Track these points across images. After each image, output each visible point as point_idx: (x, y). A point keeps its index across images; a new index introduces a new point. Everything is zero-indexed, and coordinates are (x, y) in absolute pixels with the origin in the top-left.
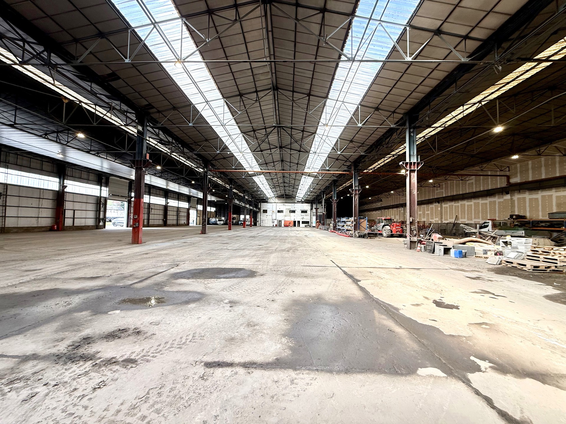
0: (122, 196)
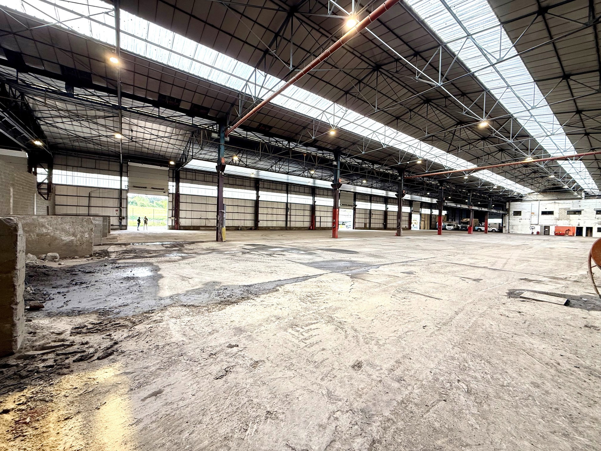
0: (349, 205)
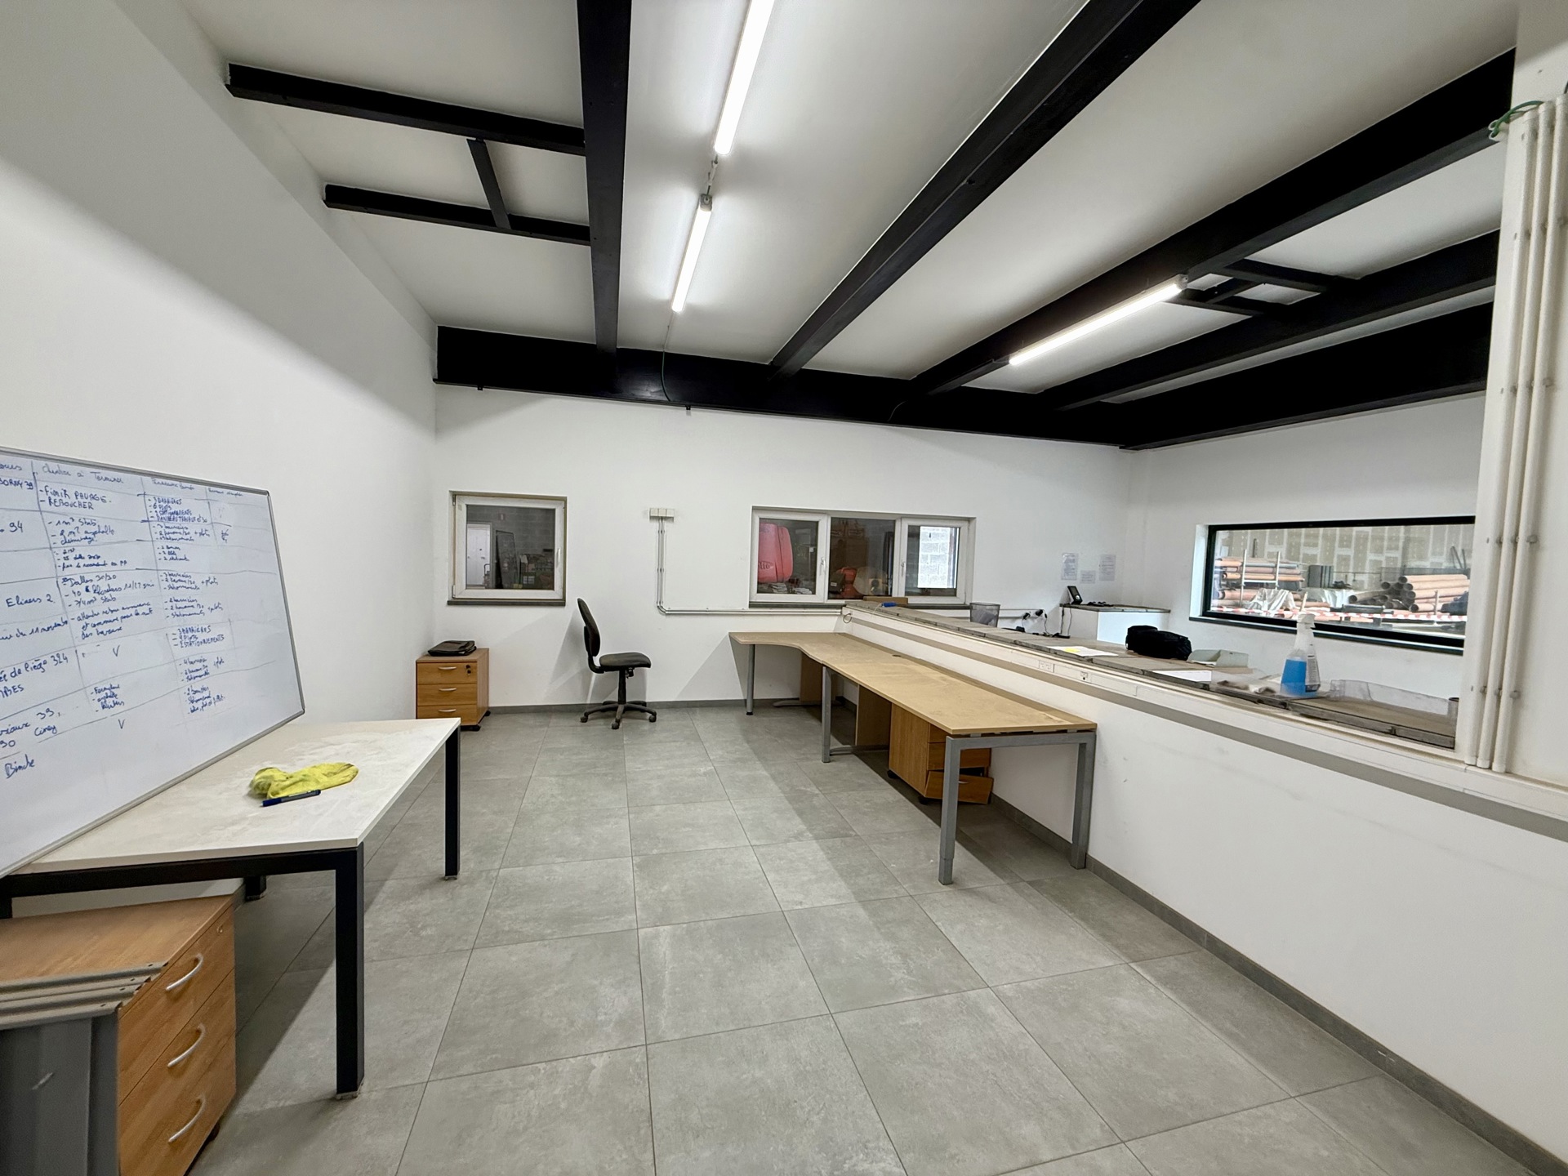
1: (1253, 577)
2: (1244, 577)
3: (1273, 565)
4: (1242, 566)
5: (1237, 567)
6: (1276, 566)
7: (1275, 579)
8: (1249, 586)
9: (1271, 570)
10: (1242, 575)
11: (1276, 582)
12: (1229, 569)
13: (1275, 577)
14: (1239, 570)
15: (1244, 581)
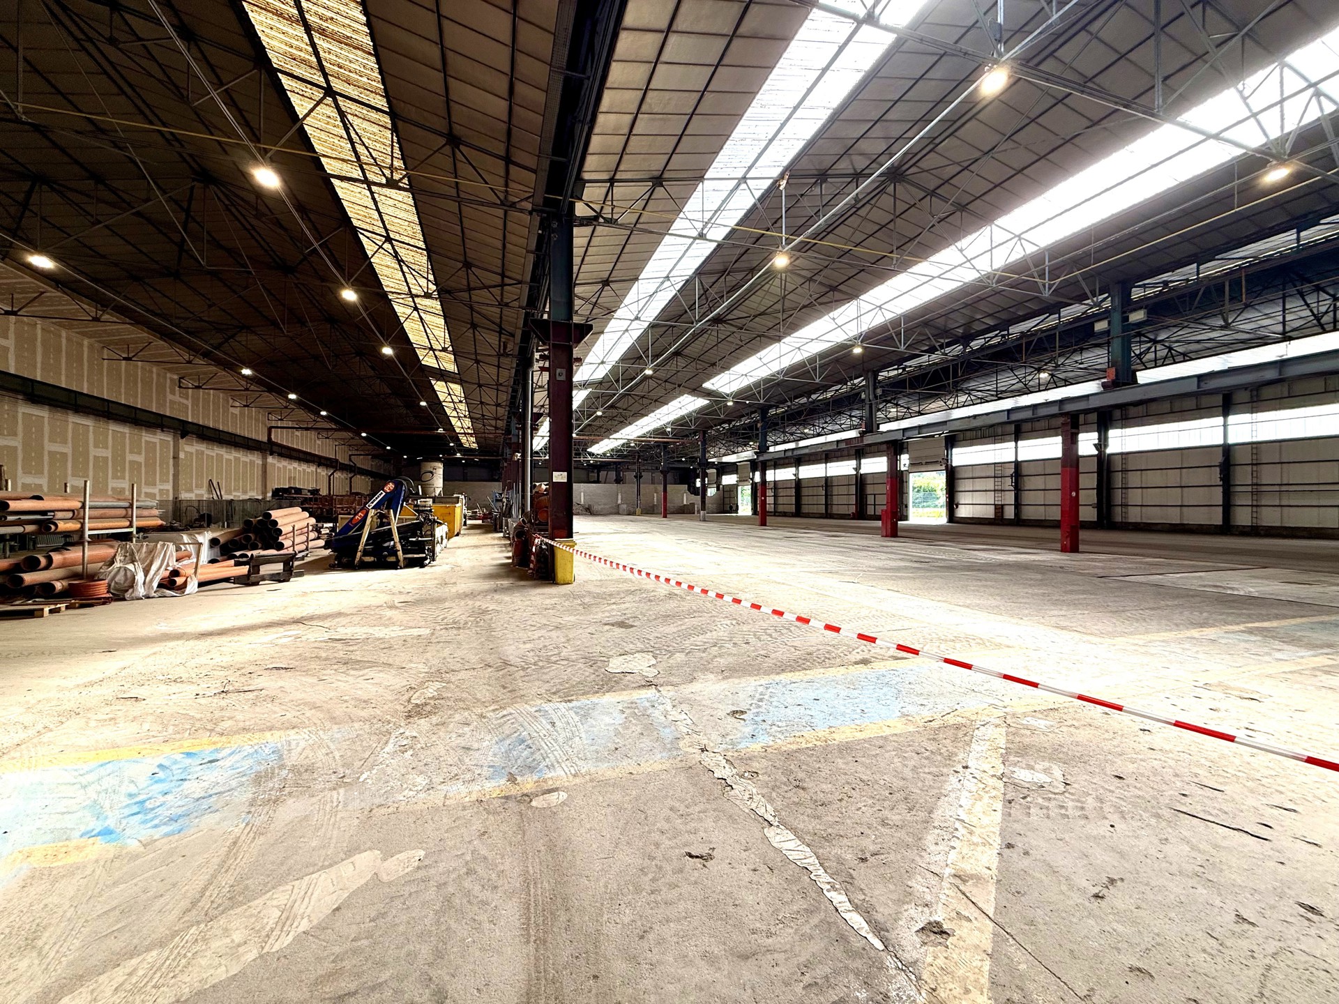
1: (100, 525)
2: (87, 526)
3: (126, 504)
4: (83, 507)
5: (73, 511)
6: (131, 506)
7: (131, 526)
8: (97, 540)
9: (123, 512)
10: (83, 525)
11: (134, 530)
12: (59, 515)
13: (131, 522)
14: (76, 515)
15: (87, 533)
